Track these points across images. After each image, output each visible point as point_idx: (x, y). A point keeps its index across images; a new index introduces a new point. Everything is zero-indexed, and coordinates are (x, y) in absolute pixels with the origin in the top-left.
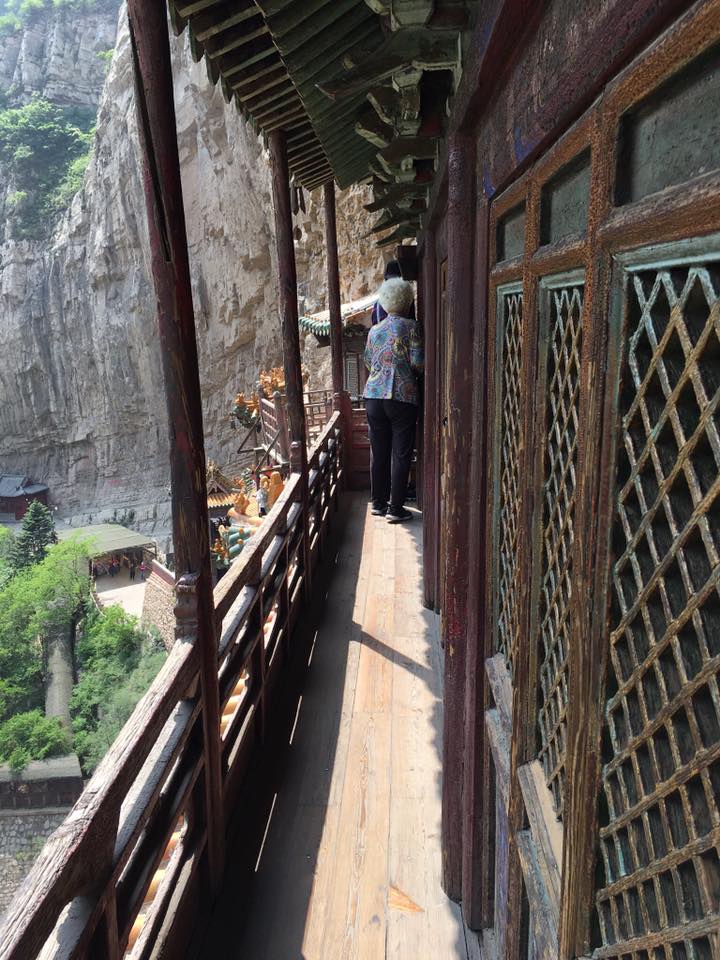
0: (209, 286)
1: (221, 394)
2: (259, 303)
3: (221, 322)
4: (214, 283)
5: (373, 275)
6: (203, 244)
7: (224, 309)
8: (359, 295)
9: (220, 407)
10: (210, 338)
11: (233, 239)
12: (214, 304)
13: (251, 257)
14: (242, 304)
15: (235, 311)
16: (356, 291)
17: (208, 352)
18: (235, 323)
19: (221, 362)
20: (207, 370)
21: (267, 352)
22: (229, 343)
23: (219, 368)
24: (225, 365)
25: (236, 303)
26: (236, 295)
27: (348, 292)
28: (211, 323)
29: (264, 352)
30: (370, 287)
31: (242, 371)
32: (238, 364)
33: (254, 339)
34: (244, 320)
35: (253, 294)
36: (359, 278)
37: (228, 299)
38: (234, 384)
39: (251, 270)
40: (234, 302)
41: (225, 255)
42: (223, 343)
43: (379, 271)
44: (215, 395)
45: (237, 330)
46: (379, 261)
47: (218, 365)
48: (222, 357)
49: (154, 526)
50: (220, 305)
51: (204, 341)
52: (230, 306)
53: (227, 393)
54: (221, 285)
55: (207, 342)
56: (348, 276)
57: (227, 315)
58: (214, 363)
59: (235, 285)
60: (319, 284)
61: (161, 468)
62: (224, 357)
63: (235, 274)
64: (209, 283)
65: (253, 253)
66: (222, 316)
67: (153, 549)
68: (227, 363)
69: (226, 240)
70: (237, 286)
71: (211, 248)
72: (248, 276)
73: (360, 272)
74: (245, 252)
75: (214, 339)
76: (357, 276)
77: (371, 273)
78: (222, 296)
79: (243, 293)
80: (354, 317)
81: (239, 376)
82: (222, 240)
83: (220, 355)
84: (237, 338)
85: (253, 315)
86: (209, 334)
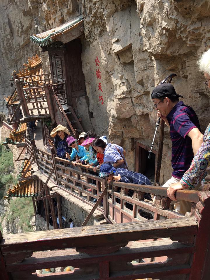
0: (12, 22)
1: (21, 63)
2: (30, 29)
3: (18, 36)
4: (13, 21)
5: (66, 11)
6: (8, 6)
7: (18, 31)
8: (60, 24)
9: (21, 67)
10: (15, 42)
11: (18, 3)
12: (15, 29)
13: (25, 11)
14: (24, 29)
15: (22, 32)
16: (58, 22)
17: (14, 47)
18: (22, 36)
19: (19, 51)
20: (15, 54)
21: (35, 47)
22: (21, 44)
23: (19, 53)
24: (21, 52)
25: (22, 29)
26: (22, 25)
27: (55, 22)
28: (14, 37)
29: (34, 47)
30: (65, 19)
31: (27, 54)
32: (25, 52)
33: (30, 42)
34: (26, 35)
35: (28, 25)
36: (59, 13)
37: (19, 27)
38: (25, 59)
39: (26, 16)
40: (21, 28)
41: (16, 10)
42: (19, 44)
43: (69, 9)
44: (19, 63)
45: (23, 39)
46: (69, 2)
47: (18, 52)
48: (19, 49)
49: (3, 108)
50: (17, 29)
51: (12, 43)
52: (20, 30)
53: (23, 62)
54: (16, 22)
55: (14, 43)
56: (54, 13)
57: (19, 33)
58: (17, 51)
59: (21, 22)
60: (43, 19)
61: (3, 88)
62: (20, 49)
63: (21, 17)
64: (12, 21)
65: (26, 9)
66: (18, 34)
67: (4, 116)
68: (22, 51)
69: (16, 4)
70: (22, 22)
71: (11, 7)
72: (25, 18)
73: (60, 10)
74: (23, 9)
75: (16, 42)
76: (58, 12)
77: (65, 10)
78: (17, 26)
79: (24, 25)
80: (56, 36)
81: (26, 56)
82: (15, 4)
83: (19, 48)
84: (24, 42)
85: (29, 34)
86: (14, 40)
